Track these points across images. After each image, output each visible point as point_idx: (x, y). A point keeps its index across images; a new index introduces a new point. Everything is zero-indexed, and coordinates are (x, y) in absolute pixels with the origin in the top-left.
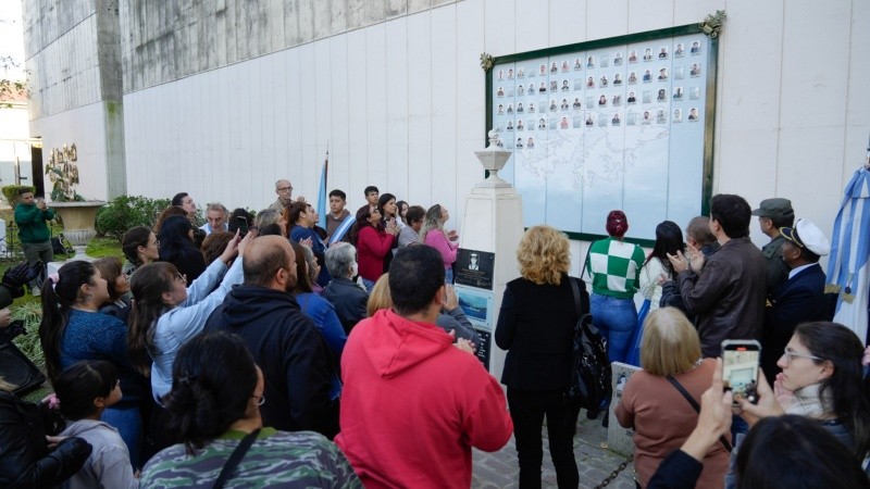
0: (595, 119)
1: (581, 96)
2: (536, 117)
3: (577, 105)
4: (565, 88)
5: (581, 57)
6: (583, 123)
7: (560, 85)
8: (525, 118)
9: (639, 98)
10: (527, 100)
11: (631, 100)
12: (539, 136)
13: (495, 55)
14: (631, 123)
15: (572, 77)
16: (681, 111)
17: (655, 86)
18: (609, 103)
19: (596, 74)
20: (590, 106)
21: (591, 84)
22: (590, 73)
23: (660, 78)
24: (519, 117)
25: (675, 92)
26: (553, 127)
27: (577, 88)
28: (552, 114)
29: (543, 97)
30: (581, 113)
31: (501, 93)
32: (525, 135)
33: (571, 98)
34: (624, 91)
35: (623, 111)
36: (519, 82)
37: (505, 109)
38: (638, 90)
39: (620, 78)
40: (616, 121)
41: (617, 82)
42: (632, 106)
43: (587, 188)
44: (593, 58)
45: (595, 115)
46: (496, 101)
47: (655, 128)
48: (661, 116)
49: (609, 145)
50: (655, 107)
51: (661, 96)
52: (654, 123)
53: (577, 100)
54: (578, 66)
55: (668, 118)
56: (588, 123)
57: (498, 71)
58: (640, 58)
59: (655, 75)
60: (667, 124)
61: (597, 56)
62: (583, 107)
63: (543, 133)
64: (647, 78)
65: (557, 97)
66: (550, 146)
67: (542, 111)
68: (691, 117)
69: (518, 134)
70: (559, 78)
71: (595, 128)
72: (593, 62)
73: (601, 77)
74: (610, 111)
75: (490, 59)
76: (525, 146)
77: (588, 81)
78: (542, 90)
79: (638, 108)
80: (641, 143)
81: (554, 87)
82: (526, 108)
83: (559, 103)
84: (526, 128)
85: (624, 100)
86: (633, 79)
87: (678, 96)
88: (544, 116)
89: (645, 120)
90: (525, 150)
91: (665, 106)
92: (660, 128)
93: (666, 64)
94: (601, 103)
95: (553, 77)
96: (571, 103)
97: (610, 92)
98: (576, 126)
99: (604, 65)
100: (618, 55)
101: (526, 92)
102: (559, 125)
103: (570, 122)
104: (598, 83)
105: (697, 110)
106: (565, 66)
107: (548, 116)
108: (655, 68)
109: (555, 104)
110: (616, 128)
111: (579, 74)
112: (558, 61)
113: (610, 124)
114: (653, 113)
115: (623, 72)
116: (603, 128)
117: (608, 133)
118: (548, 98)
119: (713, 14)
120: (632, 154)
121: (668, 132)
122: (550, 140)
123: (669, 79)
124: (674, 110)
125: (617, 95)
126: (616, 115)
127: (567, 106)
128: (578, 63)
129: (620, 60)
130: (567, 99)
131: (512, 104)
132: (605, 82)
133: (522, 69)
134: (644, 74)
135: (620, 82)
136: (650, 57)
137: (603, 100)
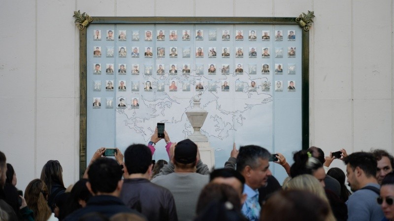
1: (189, 64)
3: (187, 71)
4: (174, 54)
6: (193, 87)
7: (168, 52)
8: (128, 80)
9: (246, 70)
10: (131, 64)
11: (240, 71)
12: (145, 98)
13: (91, 14)
16: (282, 82)
17: (260, 62)
18: (218, 72)
19: (207, 46)
20: (200, 73)
21: (200, 54)
22: (200, 44)
23: (264, 55)
24: (122, 78)
25: (277, 68)
26: (161, 90)
28: (159, 78)
30: (191, 78)
31: (97, 53)
32: (128, 97)
33: (180, 64)
34: (233, 63)
35: (231, 79)
36: (120, 44)
37: (103, 69)
38: (246, 63)
39: (228, 52)
42: (240, 76)
44: (202, 31)
45: (204, 82)
46: (92, 61)
47: (260, 96)
48: (266, 86)
49: (218, 108)
50: (261, 79)
51: (266, 70)
52: (259, 90)
53: (186, 67)
54: (187, 37)
55: (271, 87)
56: (198, 88)
57: (94, 30)
58: (246, 38)
59: (260, 52)
60: (271, 93)
62: (193, 73)
63: (150, 95)
64: (253, 54)
65: (165, 63)
66: (157, 108)
68: (290, 88)
69: (120, 94)
70: (167, 45)
71: (206, 93)
72: (202, 35)
73: (210, 48)
74: (219, 79)
75: (85, 18)
76: (129, 107)
77: (197, 52)
78: (148, 54)
79: (245, 78)
80: (249, 107)
81: (161, 53)
82: (130, 69)
83: (167, 68)
84: (129, 89)
85: (232, 70)
86: (240, 54)
87: (279, 70)
88: (151, 79)
89: (252, 88)
90: (128, 111)
91: (269, 77)
92: (265, 95)
93: (270, 45)
94: (210, 71)
95: (160, 44)
97: (219, 63)
100: (226, 32)
101: (129, 55)
102: (167, 88)
104: (206, 53)
105: (294, 82)
106: (173, 35)
107: (156, 79)
108: (260, 47)
109: (163, 68)
110: (226, 93)
111: (188, 44)
112: (166, 30)
113: (219, 90)
114: (259, 83)
115: (232, 47)
116: (213, 92)
117: (218, 98)
118: (155, 62)
119: (307, 13)
120: (241, 115)
121: (272, 98)
122: (157, 102)
123: (271, 56)
124: (276, 82)
125: (226, 65)
126: (226, 82)
127: (176, 71)
128: (186, 35)
129: (228, 37)
130: (175, 65)
131: (113, 65)
132: (214, 54)
133: (124, 32)
134: (250, 50)
135: (228, 55)
136: (255, 37)
137: (212, 69)
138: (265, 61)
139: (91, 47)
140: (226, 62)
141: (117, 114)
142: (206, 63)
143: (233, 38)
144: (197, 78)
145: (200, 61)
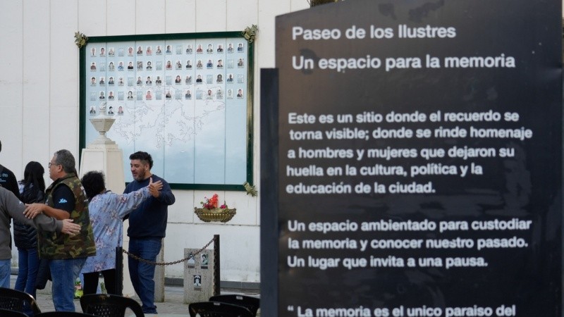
0: (173, 94)
2: (125, 89)
3: (159, 82)
4: (149, 67)
5: (162, 45)
6: (164, 96)
7: (145, 65)
9: (204, 80)
10: (117, 75)
11: (199, 81)
12: (128, 106)
13: (89, 35)
14: (199, 98)
15: (154, 60)
16: (232, 90)
17: (215, 72)
18: (183, 82)
19: (173, 59)
20: (169, 83)
21: (169, 66)
22: (169, 58)
23: (218, 66)
24: (111, 89)
25: (228, 77)
26: (140, 99)
27: (159, 68)
28: (138, 88)
29: (131, 74)
30: (162, 88)
31: (93, 67)
32: (115, 104)
33: (154, 75)
34: (194, 73)
35: (193, 88)
36: (110, 60)
37: (97, 81)
38: (204, 73)
39: (190, 64)
40: (188, 96)
41: (189, 67)
42: (200, 86)
43: (167, 147)
44: (171, 46)
45: (173, 89)
46: (89, 74)
47: (215, 103)
48: (219, 93)
49: (183, 114)
50: (215, 86)
51: (219, 79)
52: (215, 98)
53: (158, 78)
54: (159, 52)
55: (224, 95)
56: (167, 97)
59: (215, 64)
60: (223, 100)
61: (173, 45)
62: (163, 83)
63: (131, 103)
64: (210, 65)
65: (143, 74)
66: (137, 114)
67: (130, 85)
68: (239, 96)
69: (110, 103)
70: (144, 59)
71: (173, 100)
72: (171, 50)
73: (177, 61)
74: (183, 87)
75: (84, 38)
76: (116, 114)
77: (166, 64)
78: (130, 68)
79: (203, 87)
80: (206, 113)
81: (140, 66)
82: (117, 81)
83: (144, 80)
84: (116, 98)
85: (194, 80)
86: (200, 65)
87: (231, 80)
88: (132, 90)
89: (209, 96)
91: (222, 86)
92: (219, 103)
93: (222, 56)
94: (176, 81)
95: (139, 58)
96: (154, 80)
97: (184, 74)
98: (158, 98)
99: (179, 53)
100: (189, 46)
101: (116, 68)
102: (144, 97)
103: (153, 95)
104: (174, 65)
105: (242, 90)
106: (148, 51)
107: (135, 89)
108: (215, 58)
109: (141, 80)
111: (160, 58)
112: (144, 45)
113: (184, 98)
114: (214, 92)
116: (179, 100)
117: (183, 105)
118: (135, 74)
119: (251, 27)
120: (200, 121)
121: (224, 105)
122: (137, 109)
123: (224, 67)
124: (228, 90)
125: (189, 76)
126: (188, 91)
127: (151, 82)
128: (159, 49)
129: (190, 50)
130: (151, 77)
131: (104, 78)
132: (180, 66)
133: (113, 48)
134: (208, 62)
135: (190, 67)
136: (211, 51)
137: (178, 80)
138: (220, 72)
139: (89, 63)
140: (189, 73)
142: (173, 73)
143: (194, 51)
144: (167, 88)
145: (169, 73)
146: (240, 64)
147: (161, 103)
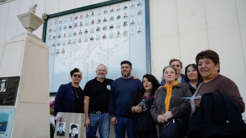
1: (88, 28)
2: (67, 39)
3: (86, 32)
4: (81, 25)
5: (89, 12)
6: (89, 39)
7: (79, 24)
8: (61, 40)
9: (115, 26)
11: (111, 27)
12: (68, 48)
13: (49, 14)
14: (111, 37)
15: (84, 20)
16: (134, 29)
17: (122, 20)
19: (95, 18)
20: (92, 32)
21: (93, 22)
22: (93, 18)
23: (124, 17)
24: (59, 40)
25: (131, 22)
26: (74, 43)
27: (86, 25)
28: (74, 37)
29: (71, 30)
30: (88, 35)
31: (50, 30)
32: (60, 48)
33: (83, 29)
34: (108, 24)
35: (107, 33)
36: (59, 25)
37: (52, 37)
38: (115, 23)
39: (106, 19)
40: (104, 37)
42: (112, 30)
43: (90, 69)
44: (94, 12)
45: (94, 36)
46: (48, 34)
47: (123, 38)
48: (125, 33)
49: (101, 48)
50: (122, 30)
51: (125, 24)
52: (122, 36)
53: (86, 30)
54: (87, 16)
55: (128, 33)
56: (91, 39)
57: (49, 21)
58: (115, 10)
59: (122, 16)
60: (128, 36)
61: (96, 11)
62: (89, 33)
63: (70, 46)
64: (119, 17)
65: (77, 30)
66: (72, 52)
67: (70, 36)
68: (139, 32)
69: (57, 48)
70: (78, 22)
71: (95, 41)
72: (94, 13)
73: (98, 19)
74: (101, 33)
75: (47, 16)
76: (60, 53)
77: (91, 22)
78: (70, 27)
79: (114, 31)
80: (116, 45)
81: (76, 25)
82: (62, 35)
83: (78, 32)
84: (61, 45)
85: (108, 28)
86: (112, 19)
87: (133, 23)
88: (70, 38)
89: (118, 35)
90: (60, 55)
91: (127, 28)
92: (125, 38)
93: (127, 11)
94: (97, 30)
95: (75, 21)
96: (83, 32)
97: (102, 25)
98: (86, 41)
99: (99, 14)
100: (105, 9)
101: (63, 29)
102: (77, 42)
103: (83, 40)
104: (96, 21)
105: (141, 28)
106: (81, 16)
107: (73, 38)
109: (76, 32)
110: (105, 40)
111: (88, 19)
112: (78, 14)
113: (101, 39)
114: (122, 32)
115: (108, 16)
116: (98, 41)
117: (100, 43)
118: (73, 30)
120: (112, 51)
121: (129, 39)
122: (72, 49)
123: (128, 17)
124: (131, 30)
125: (105, 26)
126: (104, 34)
127: (81, 33)
128: (87, 15)
129: (106, 12)
130: (81, 30)
131: (56, 35)
132: (99, 21)
133: (61, 19)
134: (117, 16)
135: (106, 20)
136: (120, 9)
137: (98, 29)
139: (48, 28)
140: (105, 24)
141: (56, 57)
142: (95, 26)
143: (109, 11)
144: (91, 35)
145: (93, 26)
146: (139, 13)
147: (87, 43)
